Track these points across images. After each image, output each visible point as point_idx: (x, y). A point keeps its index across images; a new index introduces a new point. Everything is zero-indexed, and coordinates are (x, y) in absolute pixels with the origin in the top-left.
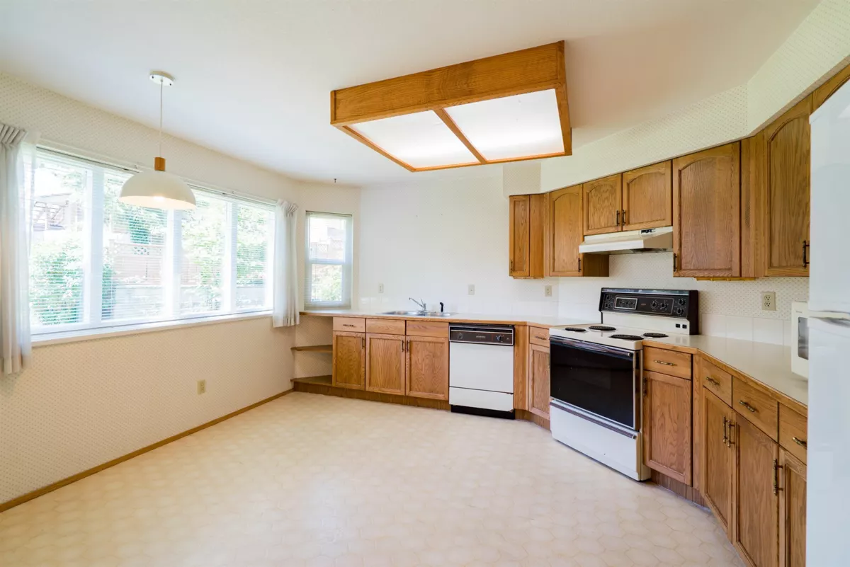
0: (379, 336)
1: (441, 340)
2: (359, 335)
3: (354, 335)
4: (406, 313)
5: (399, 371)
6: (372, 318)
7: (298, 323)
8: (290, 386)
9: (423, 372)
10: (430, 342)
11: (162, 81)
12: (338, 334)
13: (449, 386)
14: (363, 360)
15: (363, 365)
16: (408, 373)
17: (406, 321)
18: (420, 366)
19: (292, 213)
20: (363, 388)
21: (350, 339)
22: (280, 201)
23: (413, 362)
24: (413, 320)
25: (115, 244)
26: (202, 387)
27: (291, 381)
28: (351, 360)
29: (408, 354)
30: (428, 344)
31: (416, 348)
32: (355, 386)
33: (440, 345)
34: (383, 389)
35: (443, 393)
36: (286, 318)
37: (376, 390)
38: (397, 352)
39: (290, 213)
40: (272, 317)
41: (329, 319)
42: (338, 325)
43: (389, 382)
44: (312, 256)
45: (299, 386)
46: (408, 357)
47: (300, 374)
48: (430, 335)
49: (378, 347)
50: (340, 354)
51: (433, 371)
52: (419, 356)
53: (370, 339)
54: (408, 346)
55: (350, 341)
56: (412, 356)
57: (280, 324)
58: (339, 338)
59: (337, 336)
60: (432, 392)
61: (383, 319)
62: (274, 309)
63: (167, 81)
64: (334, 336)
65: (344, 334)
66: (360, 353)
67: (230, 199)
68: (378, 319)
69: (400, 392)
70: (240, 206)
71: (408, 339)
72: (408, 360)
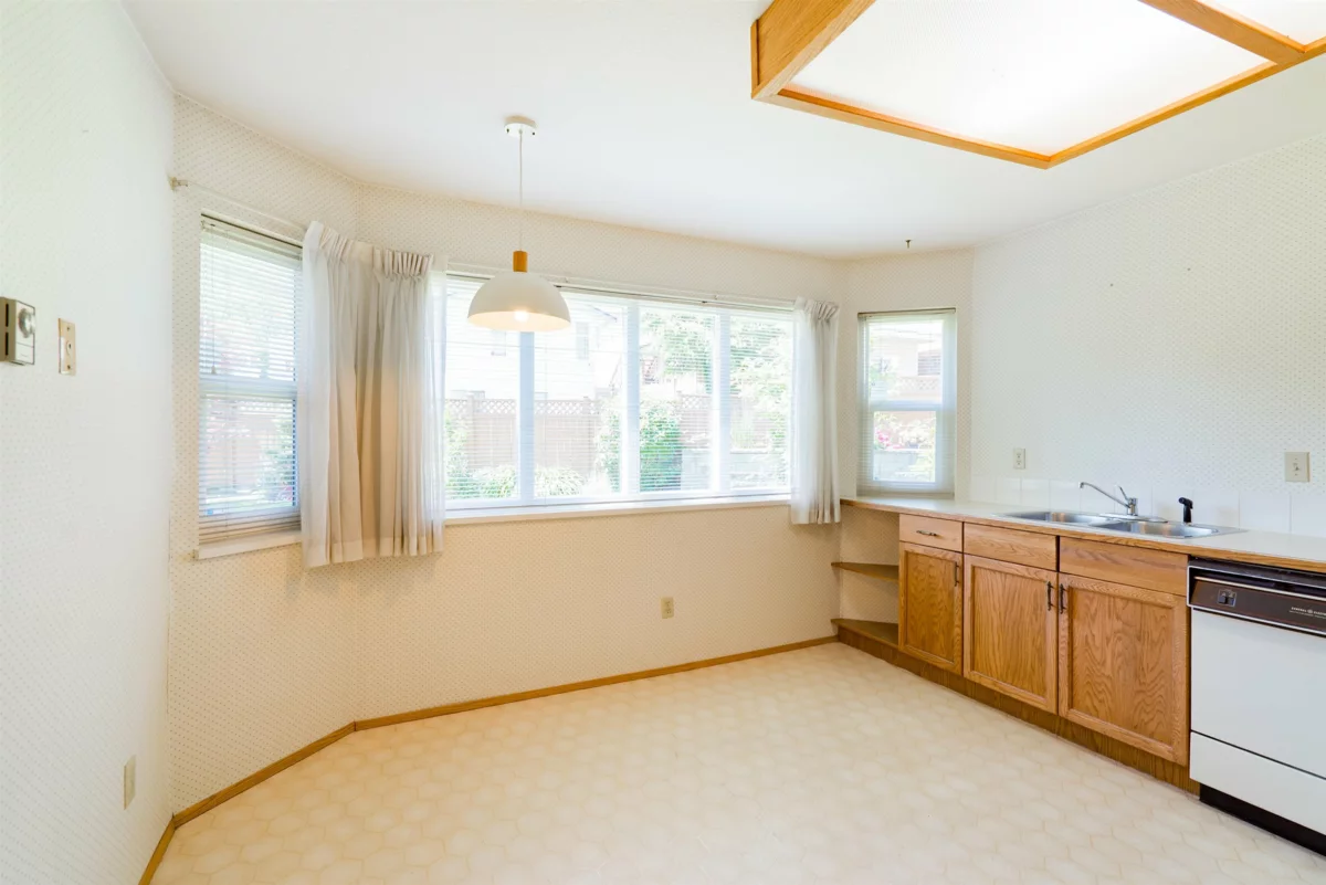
0: (993, 564)
1: (1168, 599)
2: (950, 555)
3: (937, 553)
4: (1069, 519)
5: (1040, 653)
6: (977, 523)
7: (837, 519)
8: (830, 631)
9: (1108, 672)
10: (1128, 600)
11: (521, 132)
12: (909, 547)
13: (1190, 731)
14: (957, 611)
15: (957, 622)
16: (1064, 661)
17: (1058, 538)
18: (1098, 655)
19: (828, 321)
20: (957, 670)
21: (931, 562)
22: (800, 300)
23: (1078, 642)
24: (1080, 538)
25: (683, 396)
26: (668, 608)
27: (833, 621)
28: (932, 605)
29: (1064, 617)
30: (1120, 604)
31: (1088, 607)
32: (942, 662)
33: (1163, 612)
34: (1004, 685)
35: (1170, 744)
36: (815, 509)
37: (987, 682)
38: (1035, 610)
39: (822, 319)
40: (789, 506)
41: (893, 517)
42: (907, 530)
43: (1015, 673)
44: (874, 396)
45: (847, 635)
46: (1064, 623)
47: (850, 612)
48: (1126, 582)
49: (993, 590)
50: (912, 590)
51: (1136, 676)
52: (1098, 632)
53: (973, 568)
54: (1064, 599)
55: (931, 566)
56: (1076, 623)
57: (803, 519)
58: (912, 558)
59: (907, 553)
60: (1135, 728)
61: (1003, 527)
62: (793, 493)
63: (527, 129)
64: (903, 554)
65: (919, 550)
66: (951, 594)
67: (714, 310)
68: (990, 525)
69: (1045, 703)
70: (733, 318)
71: (1065, 581)
72: (1064, 633)
